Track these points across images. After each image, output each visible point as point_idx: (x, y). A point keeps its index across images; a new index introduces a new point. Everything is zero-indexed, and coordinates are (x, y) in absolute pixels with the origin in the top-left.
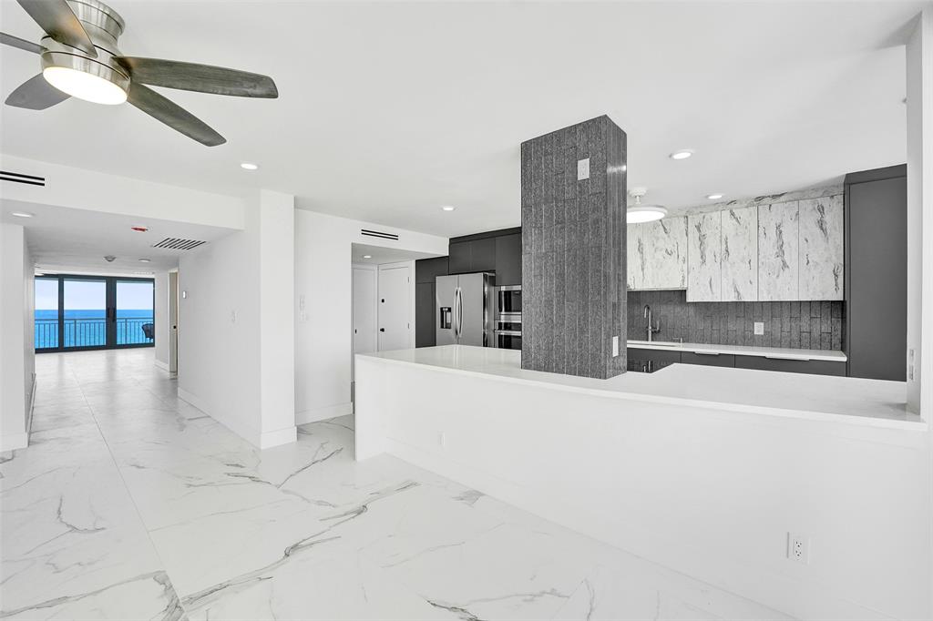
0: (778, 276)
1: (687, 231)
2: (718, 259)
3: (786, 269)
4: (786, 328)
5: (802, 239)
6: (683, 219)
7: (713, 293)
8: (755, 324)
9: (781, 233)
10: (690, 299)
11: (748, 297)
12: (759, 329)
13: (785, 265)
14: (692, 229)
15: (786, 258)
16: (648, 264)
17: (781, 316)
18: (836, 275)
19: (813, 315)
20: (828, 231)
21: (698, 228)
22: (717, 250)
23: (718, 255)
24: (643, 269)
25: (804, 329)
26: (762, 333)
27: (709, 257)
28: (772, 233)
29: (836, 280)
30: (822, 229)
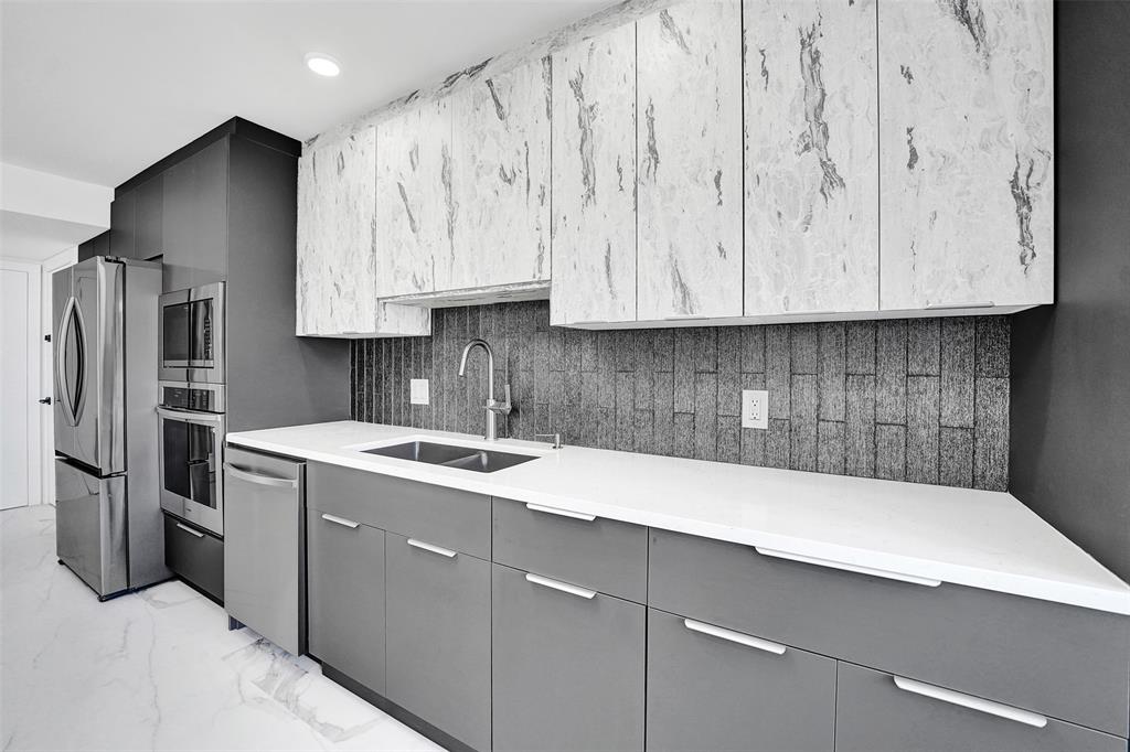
0: (808, 222)
1: (549, 103)
2: (629, 185)
3: (836, 193)
4: (833, 411)
5: (890, 71)
6: (540, 69)
7: (614, 296)
8: (746, 393)
9: (815, 60)
10: (557, 318)
11: (717, 306)
12: (755, 409)
13: (831, 177)
14: (562, 91)
15: (837, 150)
16: (461, 216)
17: (819, 371)
18: (1023, 200)
19: (915, 369)
20: (990, 23)
21: (576, 86)
22: (627, 154)
23: (627, 168)
24: (451, 232)
25: (885, 414)
26: (763, 424)
27: (605, 178)
28: (788, 65)
29: (1022, 219)
30: (967, 21)
